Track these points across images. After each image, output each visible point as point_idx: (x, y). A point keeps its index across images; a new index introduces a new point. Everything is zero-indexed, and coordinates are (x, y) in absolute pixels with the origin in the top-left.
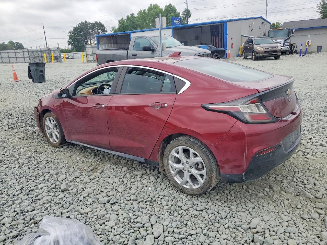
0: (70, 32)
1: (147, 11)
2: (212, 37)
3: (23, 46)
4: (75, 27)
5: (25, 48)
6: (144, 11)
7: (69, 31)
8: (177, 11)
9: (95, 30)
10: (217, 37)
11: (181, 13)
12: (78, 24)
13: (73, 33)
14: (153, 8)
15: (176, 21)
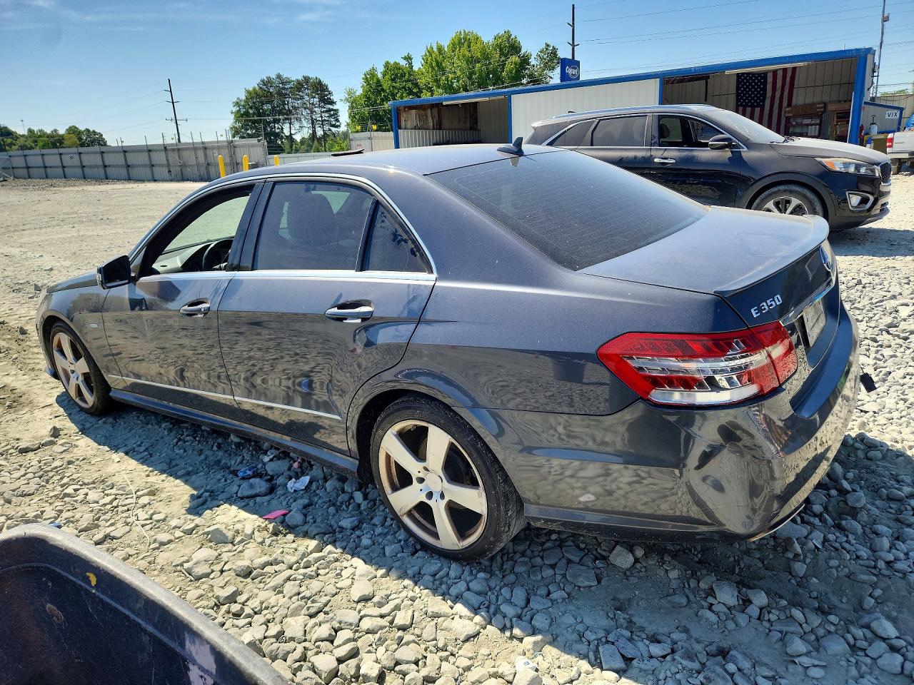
0: (237, 104)
1: (446, 49)
2: (738, 109)
3: (104, 139)
4: (251, 89)
5: (109, 143)
6: (440, 49)
7: (235, 100)
8: (524, 50)
9: (302, 98)
10: (757, 110)
11: (534, 56)
12: (258, 81)
13: (244, 106)
14: (463, 41)
15: (570, 71)
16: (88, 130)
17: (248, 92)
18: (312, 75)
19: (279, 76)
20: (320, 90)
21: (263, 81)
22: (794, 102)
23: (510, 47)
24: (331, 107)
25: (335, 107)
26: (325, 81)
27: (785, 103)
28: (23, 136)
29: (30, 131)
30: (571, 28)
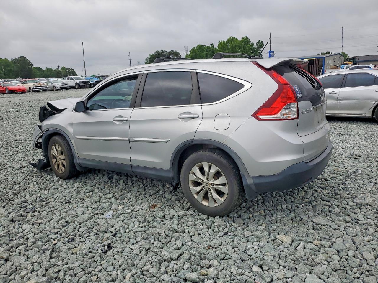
0: (147, 60)
1: (226, 42)
2: (309, 66)
3: (75, 72)
5: (76, 74)
6: (224, 42)
8: (251, 42)
10: (312, 65)
11: (255, 44)
12: (155, 52)
13: (149, 61)
14: (232, 40)
15: (271, 54)
16: (69, 68)
17: (151, 55)
18: (174, 50)
19: (162, 50)
20: (177, 55)
22: (319, 64)
23: (246, 41)
26: (179, 52)
27: (318, 64)
30: (270, 39)
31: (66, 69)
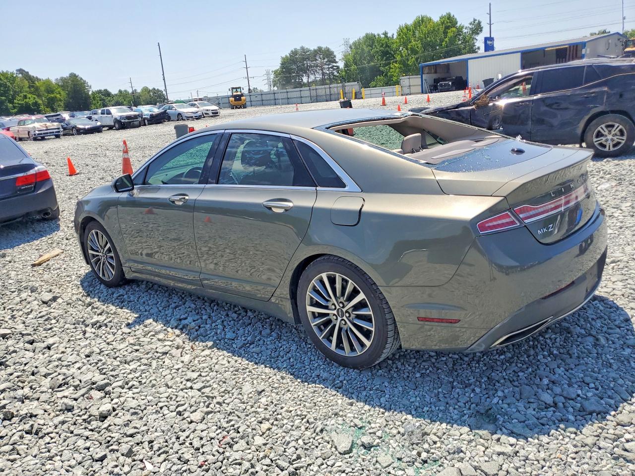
1: (410, 27)
4: (285, 57)
6: (407, 27)
8: (459, 24)
9: (316, 60)
11: (466, 27)
12: (290, 51)
14: (421, 22)
16: (154, 89)
17: (283, 58)
18: (324, 46)
19: (302, 48)
20: (328, 55)
21: (292, 51)
23: (449, 22)
24: (334, 64)
25: (337, 64)
26: (332, 49)
28: (116, 95)
29: (120, 91)
30: (489, 16)
31: (150, 91)
